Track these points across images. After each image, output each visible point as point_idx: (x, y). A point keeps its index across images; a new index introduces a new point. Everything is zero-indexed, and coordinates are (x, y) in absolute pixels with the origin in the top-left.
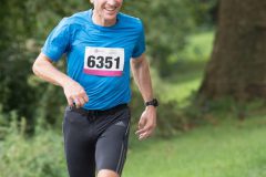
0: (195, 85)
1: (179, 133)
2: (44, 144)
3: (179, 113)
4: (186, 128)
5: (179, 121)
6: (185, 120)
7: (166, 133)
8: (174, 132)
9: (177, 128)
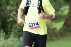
0: (62, 23)
1: (57, 39)
2: (11, 41)
3: (57, 32)
4: (59, 37)
5: (57, 35)
6: (58, 34)
7: (52, 38)
8: (55, 38)
9: (56, 37)
